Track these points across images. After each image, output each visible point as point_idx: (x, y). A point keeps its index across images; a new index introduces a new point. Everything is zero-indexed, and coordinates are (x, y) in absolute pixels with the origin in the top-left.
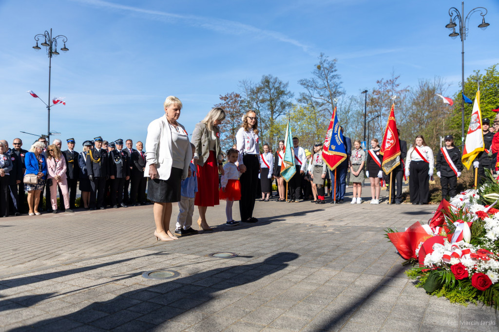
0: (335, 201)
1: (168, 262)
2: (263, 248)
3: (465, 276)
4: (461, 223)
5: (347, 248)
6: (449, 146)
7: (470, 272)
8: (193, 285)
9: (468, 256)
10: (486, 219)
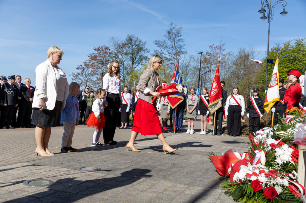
0: (175, 131)
1: (45, 173)
2: (120, 165)
3: (260, 189)
4: (260, 151)
5: (181, 166)
6: (256, 96)
7: (263, 186)
8: (64, 191)
9: (263, 174)
10: (276, 149)
